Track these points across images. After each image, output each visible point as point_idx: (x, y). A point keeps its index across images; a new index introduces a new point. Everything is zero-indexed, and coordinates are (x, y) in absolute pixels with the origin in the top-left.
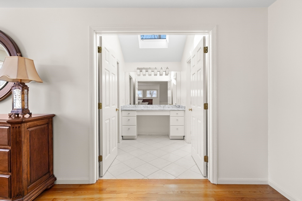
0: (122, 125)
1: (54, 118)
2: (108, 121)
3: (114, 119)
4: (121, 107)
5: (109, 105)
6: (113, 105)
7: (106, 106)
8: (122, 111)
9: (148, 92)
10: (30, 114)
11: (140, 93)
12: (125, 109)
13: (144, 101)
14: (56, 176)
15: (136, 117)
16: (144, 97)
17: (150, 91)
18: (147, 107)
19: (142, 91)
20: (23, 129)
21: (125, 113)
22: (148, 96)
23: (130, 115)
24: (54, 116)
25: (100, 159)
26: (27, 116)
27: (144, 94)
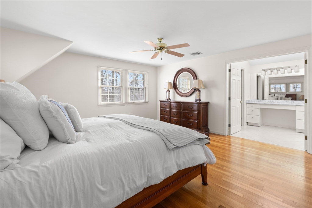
0: (247, 114)
1: (209, 103)
2: (234, 107)
3: (238, 107)
4: (246, 101)
5: (235, 99)
6: (238, 99)
7: (233, 99)
8: (246, 103)
9: (291, 86)
10: (201, 101)
11: (283, 87)
12: (250, 102)
13: (287, 96)
14: (209, 129)
15: (259, 109)
16: (287, 92)
17: (293, 84)
18: (273, 102)
19: (284, 85)
20: (201, 106)
21: (249, 106)
22: (292, 90)
23: (253, 107)
24: (209, 102)
25: (229, 125)
26: (200, 102)
27: (287, 88)
